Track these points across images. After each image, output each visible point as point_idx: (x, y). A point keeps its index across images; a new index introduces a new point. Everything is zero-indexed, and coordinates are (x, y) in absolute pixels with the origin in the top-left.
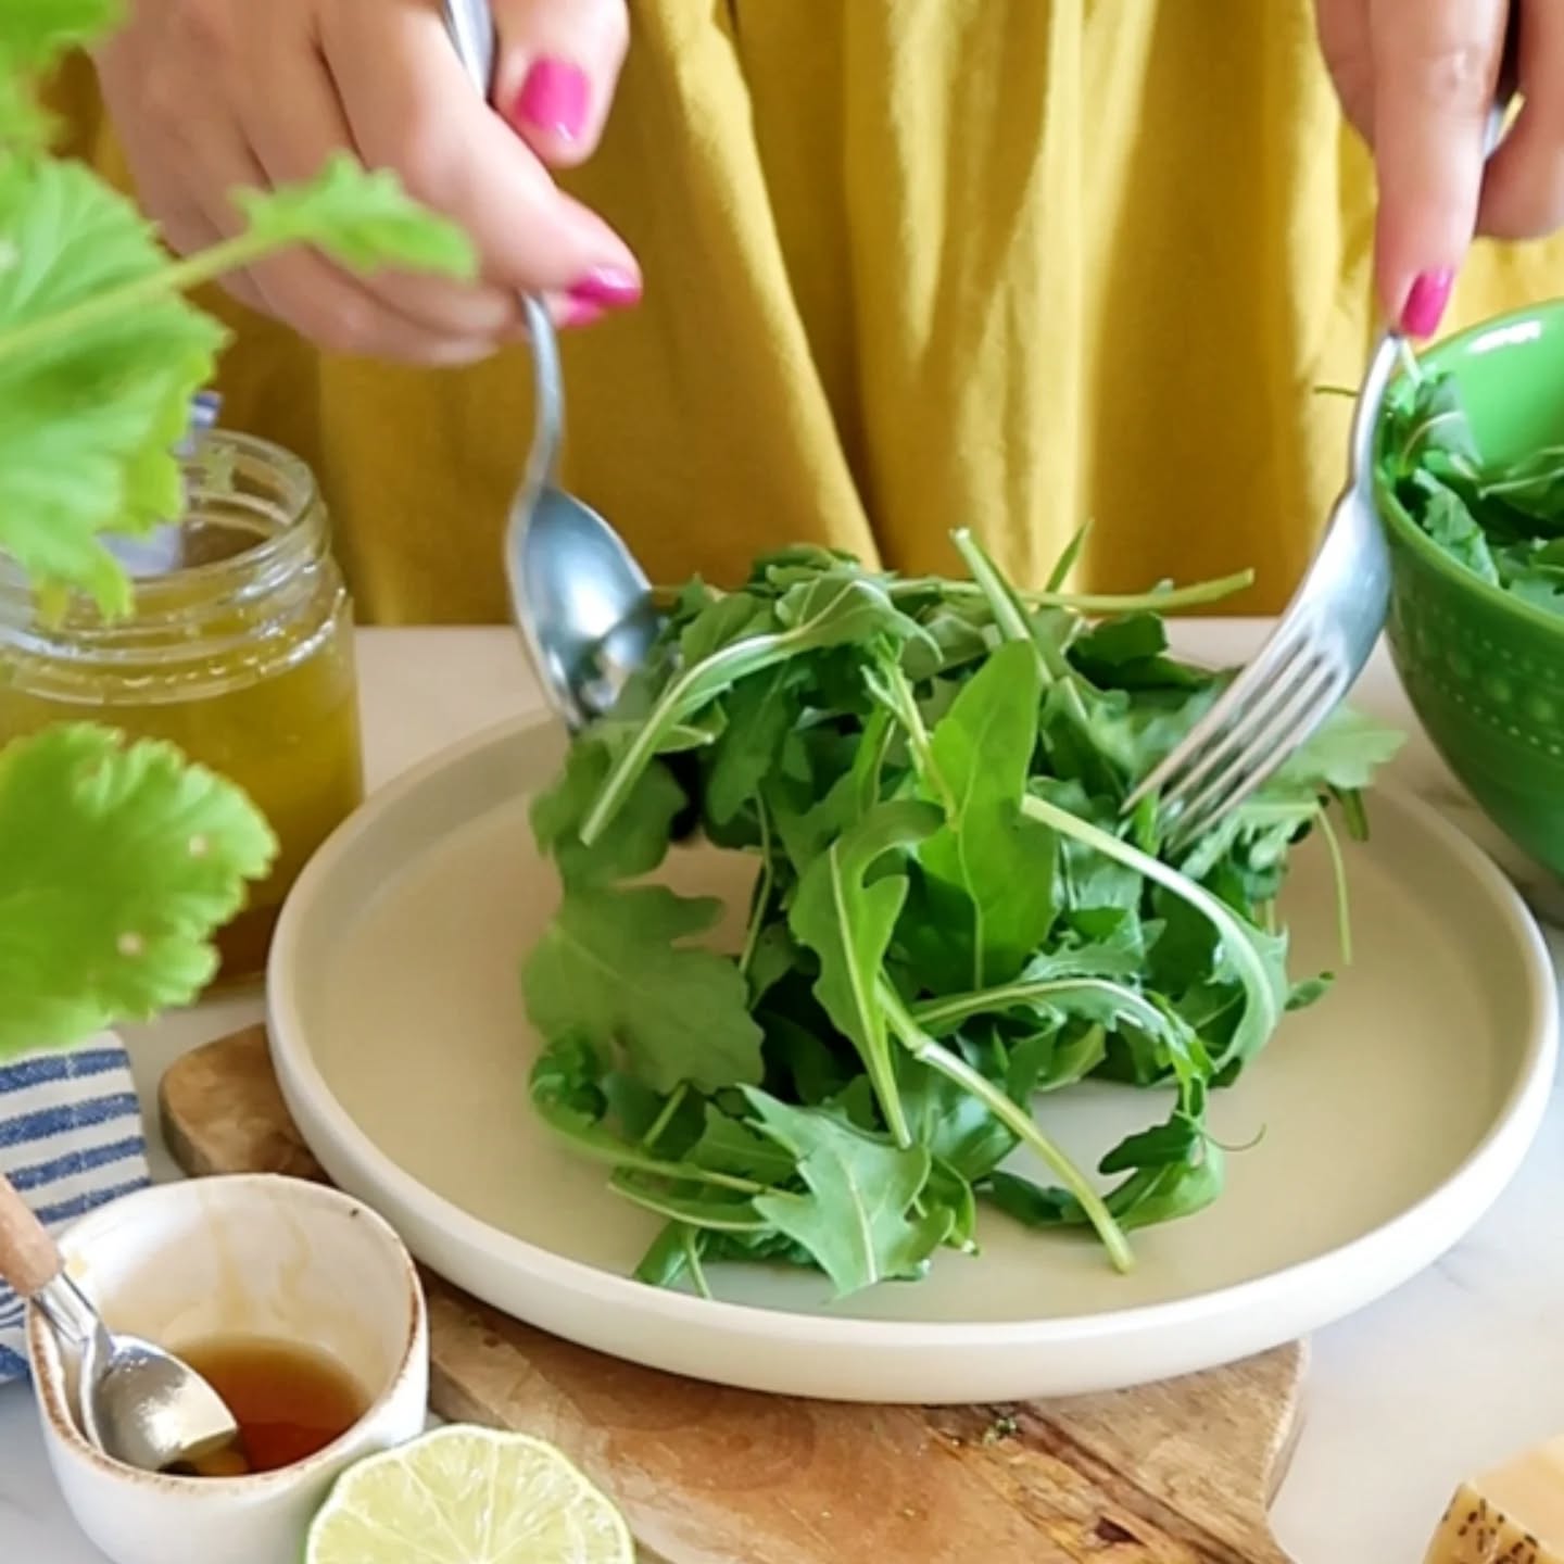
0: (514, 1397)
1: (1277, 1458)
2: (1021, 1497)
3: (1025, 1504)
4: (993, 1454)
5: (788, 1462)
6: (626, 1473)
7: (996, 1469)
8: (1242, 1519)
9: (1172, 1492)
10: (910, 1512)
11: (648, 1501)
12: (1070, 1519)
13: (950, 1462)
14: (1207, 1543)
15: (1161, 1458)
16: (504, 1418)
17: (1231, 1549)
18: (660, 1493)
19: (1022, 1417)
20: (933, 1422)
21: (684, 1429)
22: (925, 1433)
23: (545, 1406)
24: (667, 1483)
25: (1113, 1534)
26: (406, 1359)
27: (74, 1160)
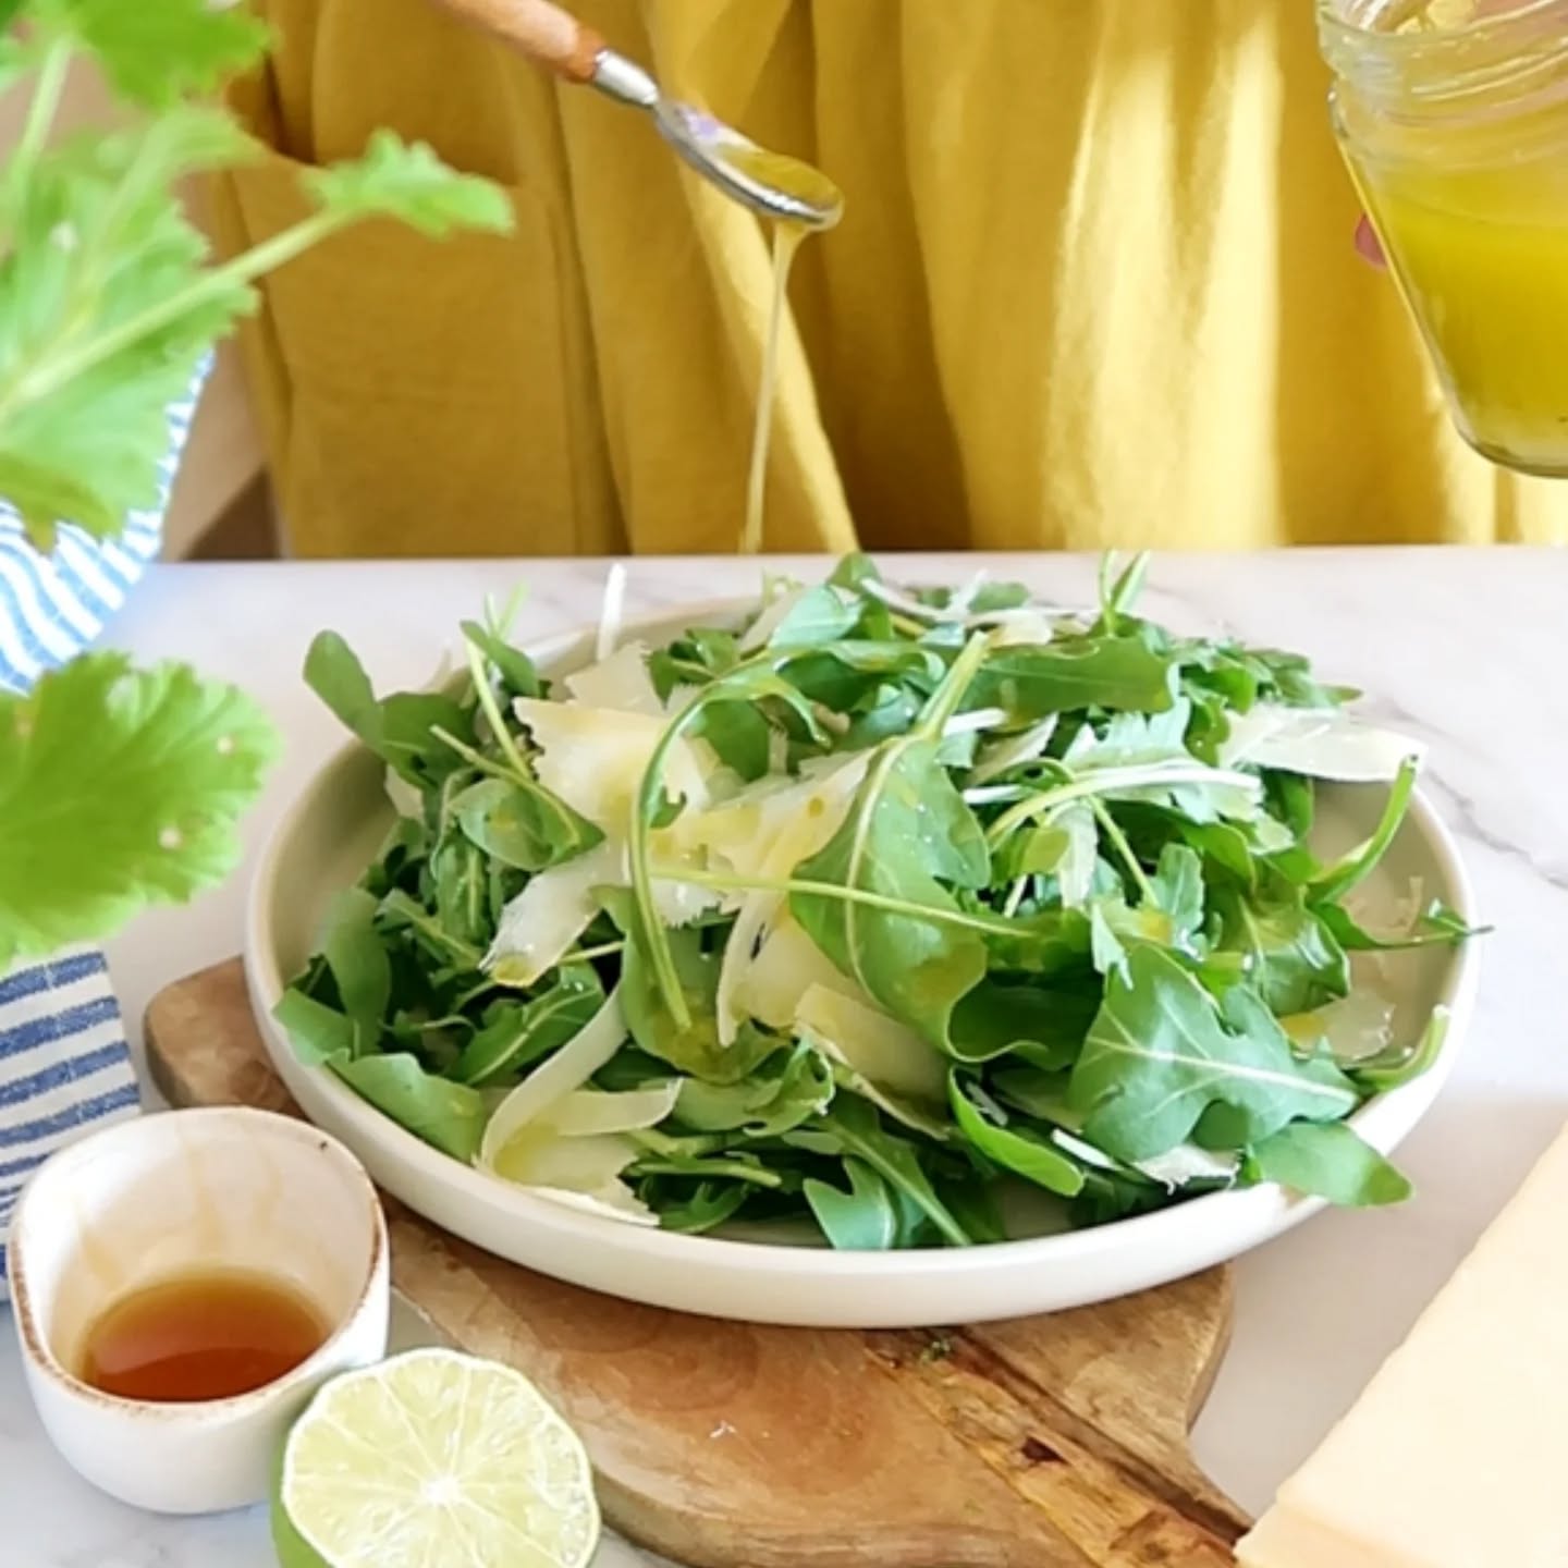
0: (472, 1320)
1: (1200, 1378)
2: (952, 1417)
3: (956, 1422)
4: (927, 1374)
5: (731, 1384)
6: (577, 1395)
7: (929, 1390)
8: (1161, 1437)
9: (1096, 1412)
10: (847, 1433)
11: (597, 1422)
12: (997, 1438)
13: (885, 1382)
14: (1131, 1463)
15: (1088, 1379)
16: (462, 1342)
17: (1151, 1468)
18: (609, 1414)
19: (956, 1339)
20: (872, 1345)
21: (635, 1352)
22: (864, 1355)
23: (501, 1329)
24: (615, 1403)
25: (1038, 1453)
26: (366, 1289)
27: (63, 1069)
